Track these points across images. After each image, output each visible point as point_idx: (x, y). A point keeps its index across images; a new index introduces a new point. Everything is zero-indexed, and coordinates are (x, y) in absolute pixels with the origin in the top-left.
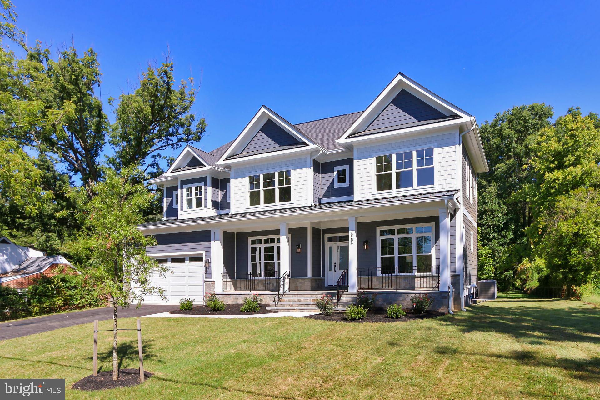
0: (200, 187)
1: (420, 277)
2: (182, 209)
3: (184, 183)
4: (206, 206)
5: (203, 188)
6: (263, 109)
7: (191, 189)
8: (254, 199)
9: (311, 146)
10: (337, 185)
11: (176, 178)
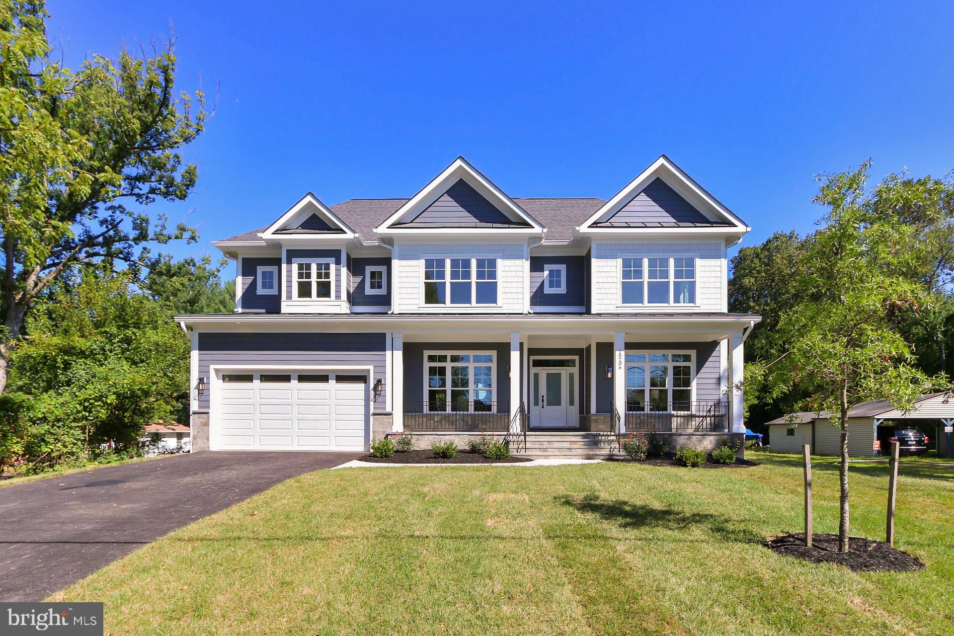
0: (327, 267)
1: (677, 417)
2: (289, 297)
3: (293, 254)
4: (338, 297)
5: (333, 267)
6: (459, 163)
7: (308, 267)
8: (433, 294)
9: (537, 230)
10: (548, 290)
11: (277, 245)
